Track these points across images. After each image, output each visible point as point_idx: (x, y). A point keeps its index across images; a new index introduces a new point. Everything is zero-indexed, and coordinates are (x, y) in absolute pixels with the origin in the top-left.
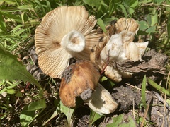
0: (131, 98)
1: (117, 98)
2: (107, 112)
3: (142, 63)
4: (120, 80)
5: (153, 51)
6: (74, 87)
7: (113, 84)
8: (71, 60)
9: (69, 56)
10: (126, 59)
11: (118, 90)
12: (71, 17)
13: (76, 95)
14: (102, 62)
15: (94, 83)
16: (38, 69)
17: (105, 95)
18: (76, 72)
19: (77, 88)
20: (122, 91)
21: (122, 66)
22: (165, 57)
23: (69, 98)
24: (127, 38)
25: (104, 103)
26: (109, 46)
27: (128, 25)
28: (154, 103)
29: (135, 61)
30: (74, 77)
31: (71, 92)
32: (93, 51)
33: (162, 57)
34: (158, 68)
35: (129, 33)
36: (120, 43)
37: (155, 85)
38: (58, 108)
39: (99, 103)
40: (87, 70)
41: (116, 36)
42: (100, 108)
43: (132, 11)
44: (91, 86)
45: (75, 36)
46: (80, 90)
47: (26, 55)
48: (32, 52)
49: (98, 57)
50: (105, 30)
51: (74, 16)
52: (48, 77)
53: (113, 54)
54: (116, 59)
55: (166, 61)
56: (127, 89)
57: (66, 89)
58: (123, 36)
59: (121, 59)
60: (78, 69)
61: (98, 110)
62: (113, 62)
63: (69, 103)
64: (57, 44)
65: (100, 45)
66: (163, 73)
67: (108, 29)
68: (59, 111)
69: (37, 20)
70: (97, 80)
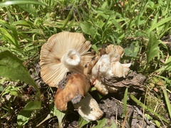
0: (115, 109)
1: (103, 108)
2: (94, 119)
3: (125, 79)
4: (107, 93)
5: (135, 73)
6: (67, 93)
7: (101, 97)
8: (68, 73)
9: (67, 70)
10: (112, 75)
11: (105, 101)
12: (71, 40)
13: (68, 100)
14: (93, 77)
15: (84, 91)
16: (40, 78)
17: (93, 104)
18: (70, 81)
19: (69, 94)
20: (108, 103)
21: (109, 80)
22: (144, 77)
23: (62, 102)
24: (114, 59)
25: (92, 110)
26: (99, 63)
27: (116, 50)
28: (134, 116)
29: (119, 76)
30: (67, 85)
31: (64, 97)
32: (86, 66)
33: (142, 77)
34: (138, 84)
35: (116, 55)
36: (109, 62)
37: (135, 100)
38: (52, 112)
39: (87, 110)
40: (79, 79)
41: (105, 56)
42: (87, 115)
43: (119, 41)
44: (81, 93)
45: (73, 53)
46: (71, 96)
47: (32, 68)
48: (38, 66)
49: (90, 72)
50: (97, 52)
51: (74, 39)
52: (47, 85)
53: (102, 70)
54: (104, 74)
55: (145, 80)
56: (112, 102)
57: (60, 94)
58: (111, 56)
59: (108, 74)
60: (72, 79)
61: (86, 116)
62: (102, 77)
63: (62, 107)
64: (59, 60)
65: (93, 63)
66: (142, 89)
67: (100, 51)
68: (52, 114)
69: (45, 40)
70: (87, 89)
